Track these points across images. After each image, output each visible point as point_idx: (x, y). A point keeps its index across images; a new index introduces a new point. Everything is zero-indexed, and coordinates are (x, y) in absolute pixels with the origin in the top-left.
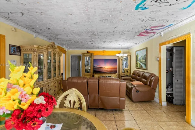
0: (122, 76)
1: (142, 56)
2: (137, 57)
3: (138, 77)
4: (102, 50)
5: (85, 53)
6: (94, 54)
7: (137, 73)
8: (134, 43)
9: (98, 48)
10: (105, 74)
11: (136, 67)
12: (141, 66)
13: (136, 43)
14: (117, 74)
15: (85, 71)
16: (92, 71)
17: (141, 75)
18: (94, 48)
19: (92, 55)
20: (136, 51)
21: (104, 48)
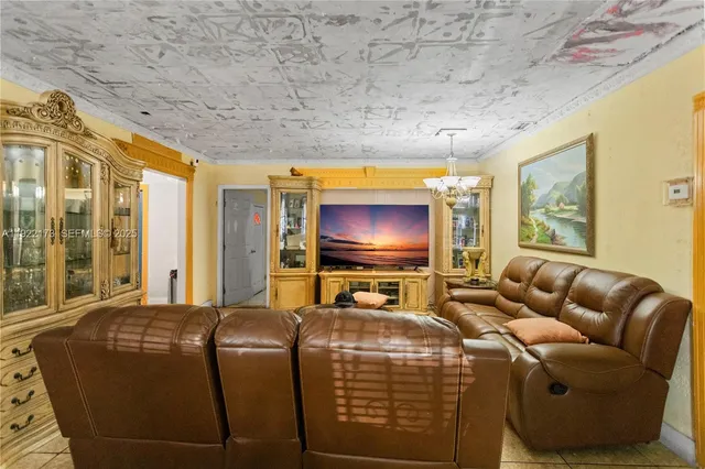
0: (451, 286)
1: (556, 187)
2: (524, 192)
3: (537, 293)
4: (360, 164)
5: (279, 178)
6: (321, 182)
7: (534, 273)
8: (515, 123)
9: (342, 153)
10: (374, 273)
11: (520, 239)
12: (553, 238)
13: (525, 119)
14: (426, 271)
15: (283, 258)
16: (311, 259)
17: (560, 282)
18: (323, 157)
19: (315, 186)
20: (520, 166)
21: (367, 153)
